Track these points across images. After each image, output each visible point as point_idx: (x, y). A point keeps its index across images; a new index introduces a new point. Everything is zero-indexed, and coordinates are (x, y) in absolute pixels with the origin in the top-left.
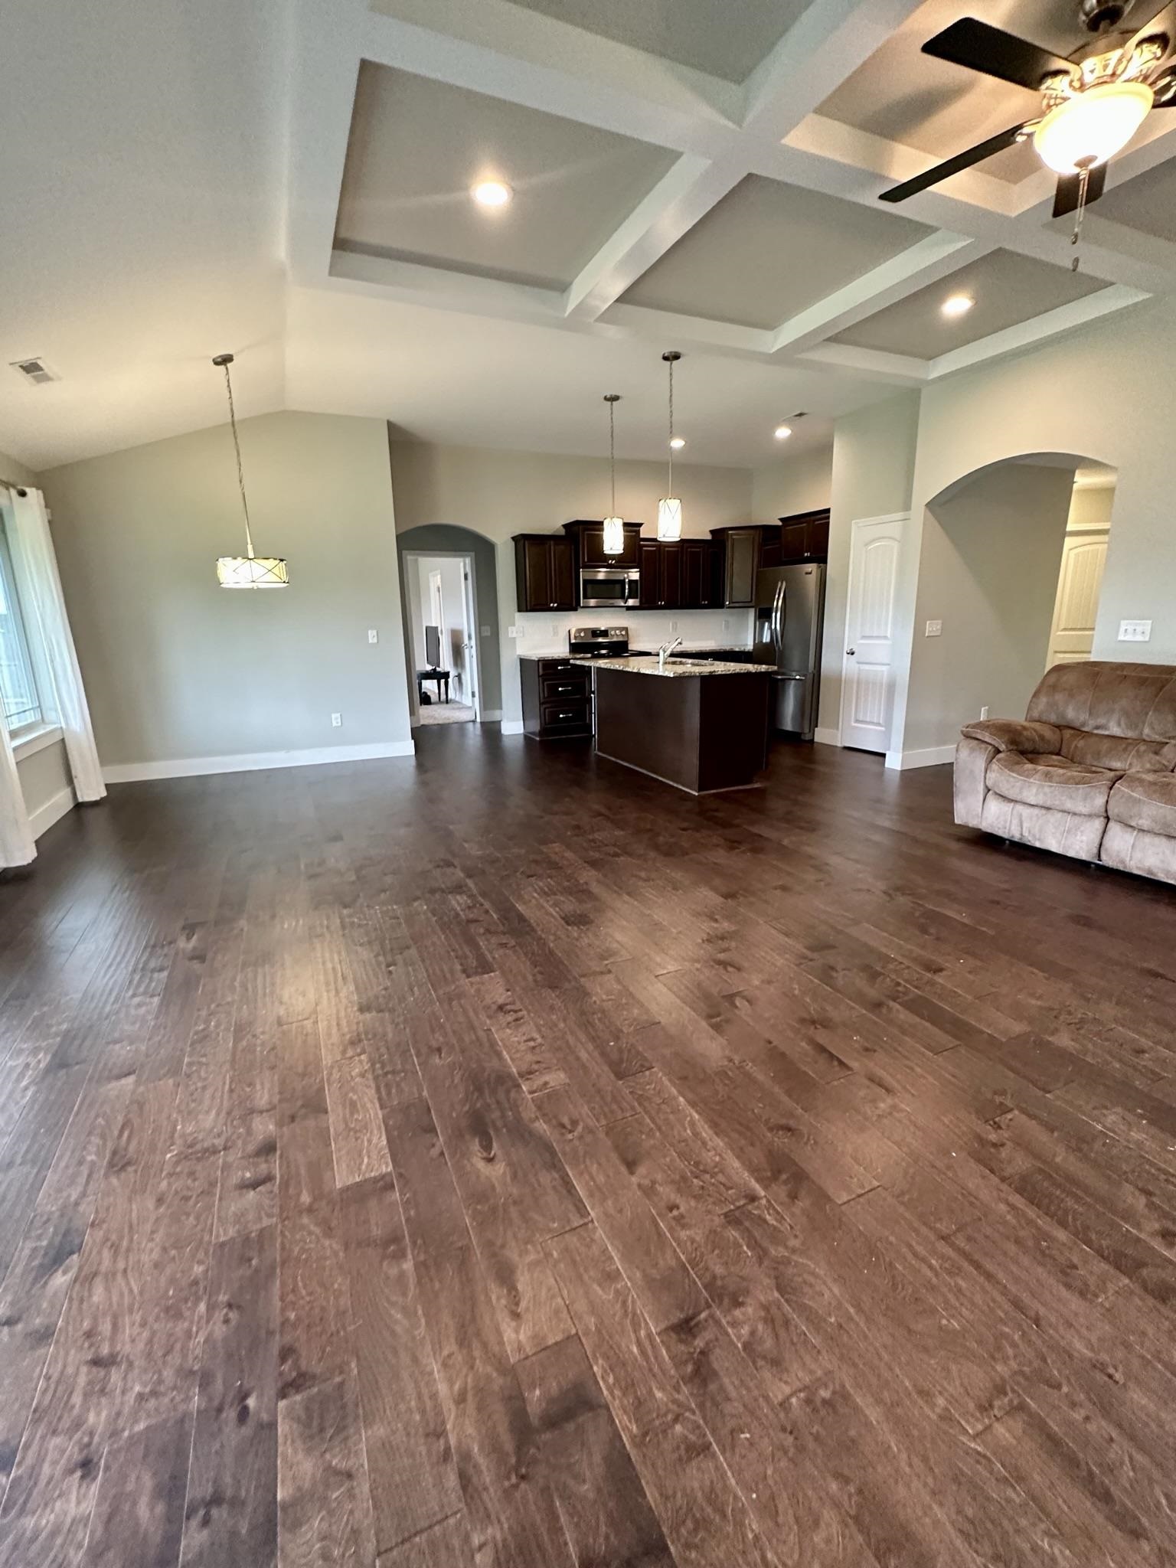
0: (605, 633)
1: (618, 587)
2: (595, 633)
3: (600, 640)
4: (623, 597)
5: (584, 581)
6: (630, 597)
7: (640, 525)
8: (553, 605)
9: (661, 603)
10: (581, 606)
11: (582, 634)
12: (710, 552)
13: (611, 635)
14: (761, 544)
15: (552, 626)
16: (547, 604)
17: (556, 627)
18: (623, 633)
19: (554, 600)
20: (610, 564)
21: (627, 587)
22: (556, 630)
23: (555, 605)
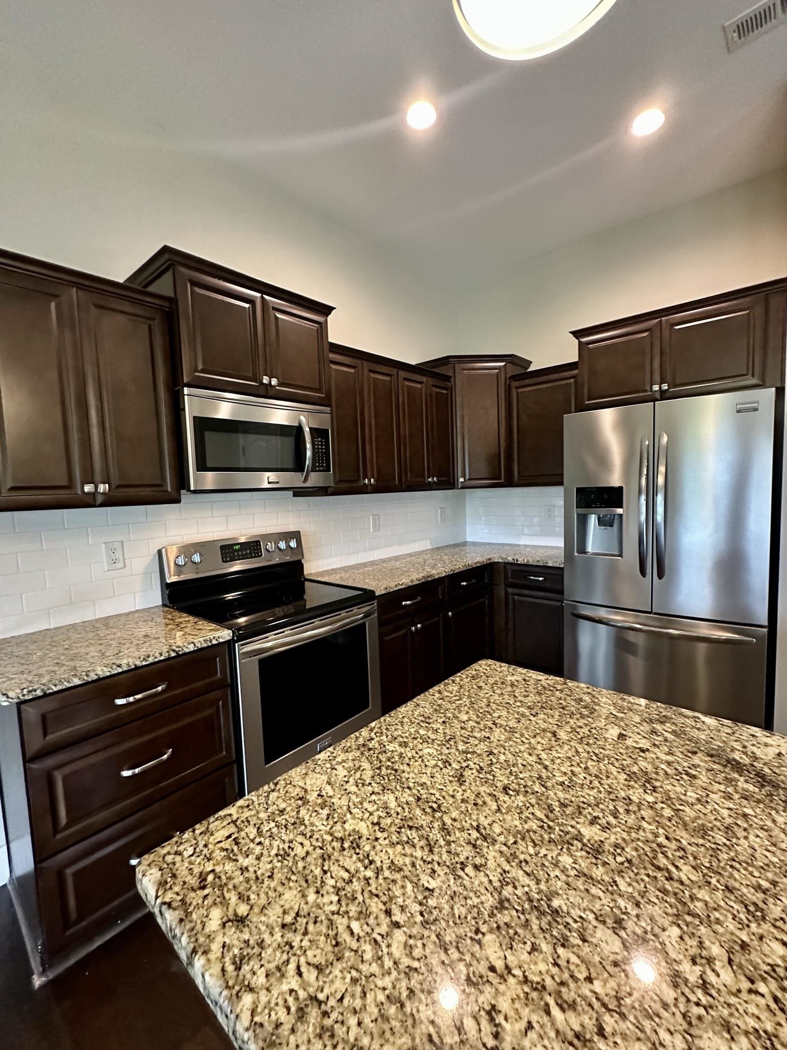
0: (252, 549)
2: (228, 551)
4: (300, 466)
5: (196, 420)
6: (314, 468)
7: (326, 310)
8: (96, 487)
9: (369, 480)
10: (192, 488)
11: (197, 558)
12: (434, 394)
13: (268, 551)
14: (509, 386)
15: (103, 545)
16: (70, 486)
17: (117, 545)
18: (293, 544)
19: (98, 476)
20: (266, 384)
21: (308, 446)
22: (119, 555)
23: (103, 488)
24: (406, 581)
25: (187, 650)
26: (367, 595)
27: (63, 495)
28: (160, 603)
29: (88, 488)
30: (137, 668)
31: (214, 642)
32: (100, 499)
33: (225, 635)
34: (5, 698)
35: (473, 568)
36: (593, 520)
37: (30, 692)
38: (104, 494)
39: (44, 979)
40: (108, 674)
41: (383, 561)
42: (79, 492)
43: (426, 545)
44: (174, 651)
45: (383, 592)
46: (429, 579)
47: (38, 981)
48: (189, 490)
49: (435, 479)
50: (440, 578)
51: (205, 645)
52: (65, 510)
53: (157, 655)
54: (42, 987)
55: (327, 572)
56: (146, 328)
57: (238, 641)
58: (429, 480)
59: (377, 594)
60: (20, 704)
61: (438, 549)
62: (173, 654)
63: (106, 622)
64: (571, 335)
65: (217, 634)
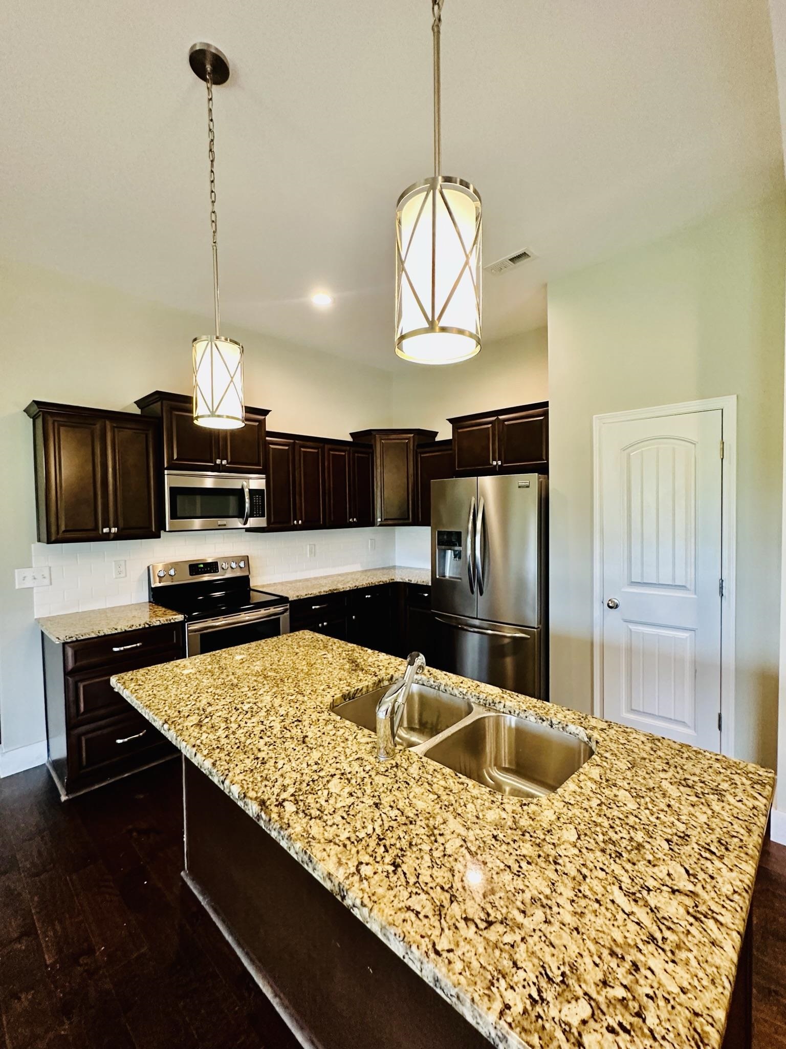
0: (212, 567)
1: (232, 500)
2: (195, 568)
3: (206, 578)
4: (240, 514)
5: (171, 489)
6: (251, 515)
7: (265, 412)
8: (110, 530)
9: (298, 522)
10: (167, 530)
11: (172, 572)
12: (356, 458)
13: (223, 568)
14: (416, 451)
15: (113, 563)
16: (96, 528)
17: (123, 563)
18: (242, 564)
19: (111, 523)
20: (219, 465)
21: (247, 500)
22: (122, 568)
23: (114, 530)
24: (316, 592)
25: (155, 625)
26: (282, 600)
27: (92, 534)
28: (148, 600)
29: (106, 530)
30: (126, 631)
31: (172, 621)
32: (112, 536)
33: (180, 618)
34: (57, 640)
35: (376, 586)
36: (449, 554)
37: (70, 638)
38: (114, 533)
39: (67, 798)
40: (110, 633)
41: (316, 578)
42: (100, 532)
43: (358, 568)
44: (148, 624)
45: (295, 599)
46: (335, 592)
47: (63, 798)
48: (165, 531)
49: (355, 520)
50: (344, 591)
51: (166, 622)
52: (92, 543)
53: (138, 625)
54: (65, 801)
55: (269, 585)
56: (144, 436)
57: (187, 622)
58: (351, 520)
59: (290, 600)
60: (64, 644)
61: (366, 571)
62: (147, 626)
63: (112, 609)
64: (448, 422)
65: (174, 617)
